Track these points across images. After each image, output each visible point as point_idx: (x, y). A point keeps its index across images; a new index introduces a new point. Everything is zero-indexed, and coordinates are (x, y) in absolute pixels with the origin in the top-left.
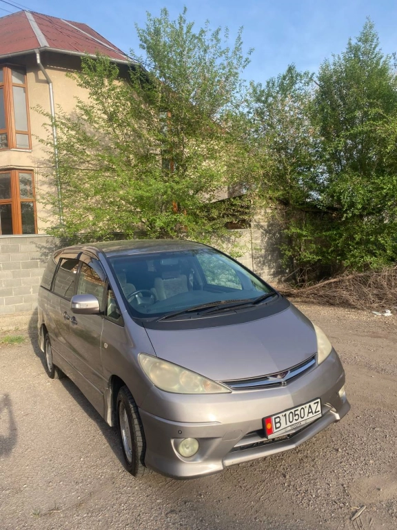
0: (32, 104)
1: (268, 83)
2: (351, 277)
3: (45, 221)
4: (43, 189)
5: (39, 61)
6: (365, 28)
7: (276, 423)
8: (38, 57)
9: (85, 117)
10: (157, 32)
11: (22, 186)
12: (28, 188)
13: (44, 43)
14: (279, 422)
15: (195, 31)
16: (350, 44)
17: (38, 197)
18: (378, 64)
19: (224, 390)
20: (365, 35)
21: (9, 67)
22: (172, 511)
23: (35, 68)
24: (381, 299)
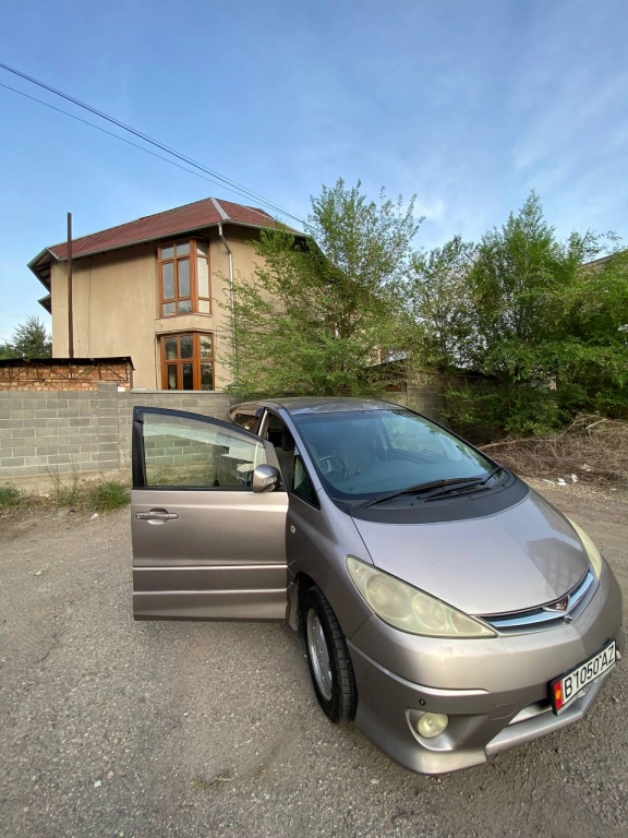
0: (214, 270)
1: (433, 253)
2: (514, 442)
3: (223, 380)
4: (223, 348)
5: (221, 233)
6: (528, 201)
7: (566, 688)
8: (220, 229)
9: (262, 283)
10: (331, 202)
11: (203, 350)
12: (208, 351)
13: (225, 216)
14: (570, 686)
15: (366, 203)
16: (511, 218)
17: (217, 358)
18: (540, 236)
19: (485, 631)
20: (530, 207)
21: (194, 239)
22: (401, 813)
23: (217, 238)
24: (552, 467)
